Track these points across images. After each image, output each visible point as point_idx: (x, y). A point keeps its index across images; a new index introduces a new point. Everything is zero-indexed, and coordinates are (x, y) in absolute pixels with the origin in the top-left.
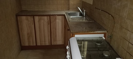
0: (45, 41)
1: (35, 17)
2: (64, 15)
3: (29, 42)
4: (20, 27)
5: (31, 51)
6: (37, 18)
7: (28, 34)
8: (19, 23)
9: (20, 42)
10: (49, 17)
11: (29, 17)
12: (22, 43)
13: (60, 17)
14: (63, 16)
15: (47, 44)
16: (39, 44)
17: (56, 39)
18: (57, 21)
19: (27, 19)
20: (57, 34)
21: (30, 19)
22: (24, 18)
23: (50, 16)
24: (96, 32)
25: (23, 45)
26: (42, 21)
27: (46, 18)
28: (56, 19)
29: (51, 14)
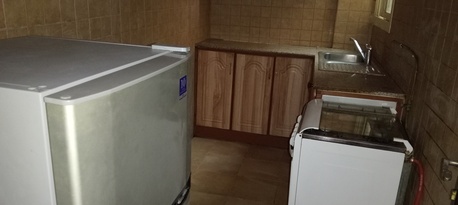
0: (253, 123)
1: (238, 55)
2: (313, 58)
3: (215, 118)
4: (200, 76)
5: (215, 141)
6: (242, 59)
7: (216, 97)
8: (200, 68)
9: (195, 115)
10: (271, 59)
11: (225, 55)
12: (198, 118)
13: (302, 62)
14: (308, 60)
15: (258, 130)
16: (237, 128)
17: (283, 119)
18: (293, 71)
19: (220, 60)
20: (288, 106)
21: (227, 58)
22: (213, 54)
23: (275, 55)
24: (376, 94)
25: (199, 122)
26: (254, 68)
27: (263, 60)
28: (288, 66)
29: (280, 51)
